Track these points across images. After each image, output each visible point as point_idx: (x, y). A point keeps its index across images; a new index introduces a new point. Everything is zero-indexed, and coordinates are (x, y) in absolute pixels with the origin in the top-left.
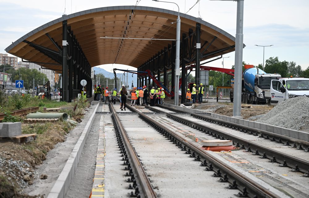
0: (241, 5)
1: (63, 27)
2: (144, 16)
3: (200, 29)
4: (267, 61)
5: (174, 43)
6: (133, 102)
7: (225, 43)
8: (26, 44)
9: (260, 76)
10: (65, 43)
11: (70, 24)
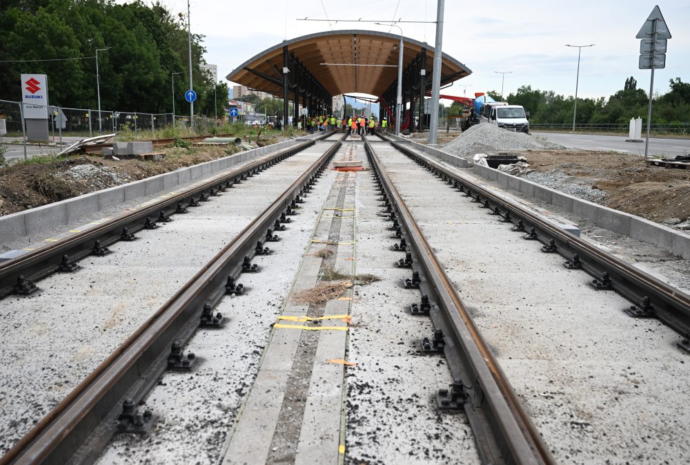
0: (440, 26)
1: (284, 53)
2: (369, 41)
3: (425, 55)
4: (519, 90)
5: (397, 69)
6: (354, 131)
7: (452, 70)
8: (247, 71)
9: (486, 104)
10: (286, 70)
11: (293, 50)
